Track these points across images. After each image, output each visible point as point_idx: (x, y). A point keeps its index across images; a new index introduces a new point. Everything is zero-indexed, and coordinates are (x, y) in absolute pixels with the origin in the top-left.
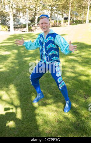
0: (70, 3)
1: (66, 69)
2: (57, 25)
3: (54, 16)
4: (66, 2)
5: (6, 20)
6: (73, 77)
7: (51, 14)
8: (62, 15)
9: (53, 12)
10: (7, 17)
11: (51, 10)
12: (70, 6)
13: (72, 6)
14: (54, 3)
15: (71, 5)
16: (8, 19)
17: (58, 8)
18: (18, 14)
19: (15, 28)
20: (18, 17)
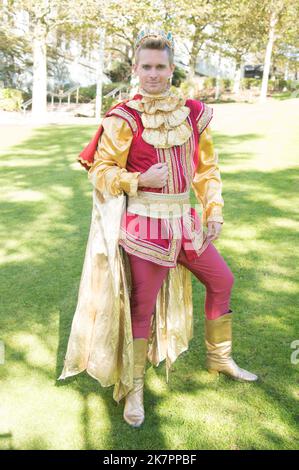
0: (274, 15)
1: (262, 266)
2: (214, 96)
3: (205, 61)
4: (258, 6)
5: (12, 67)
6: (286, 295)
7: (194, 53)
8: (238, 58)
9: (204, 47)
10: (19, 56)
11: (195, 39)
12: (273, 24)
13: (280, 24)
14: (209, 9)
15: (277, 20)
16: (22, 65)
17: (223, 28)
18: (63, 45)
19: (49, 99)
20: (60, 60)
